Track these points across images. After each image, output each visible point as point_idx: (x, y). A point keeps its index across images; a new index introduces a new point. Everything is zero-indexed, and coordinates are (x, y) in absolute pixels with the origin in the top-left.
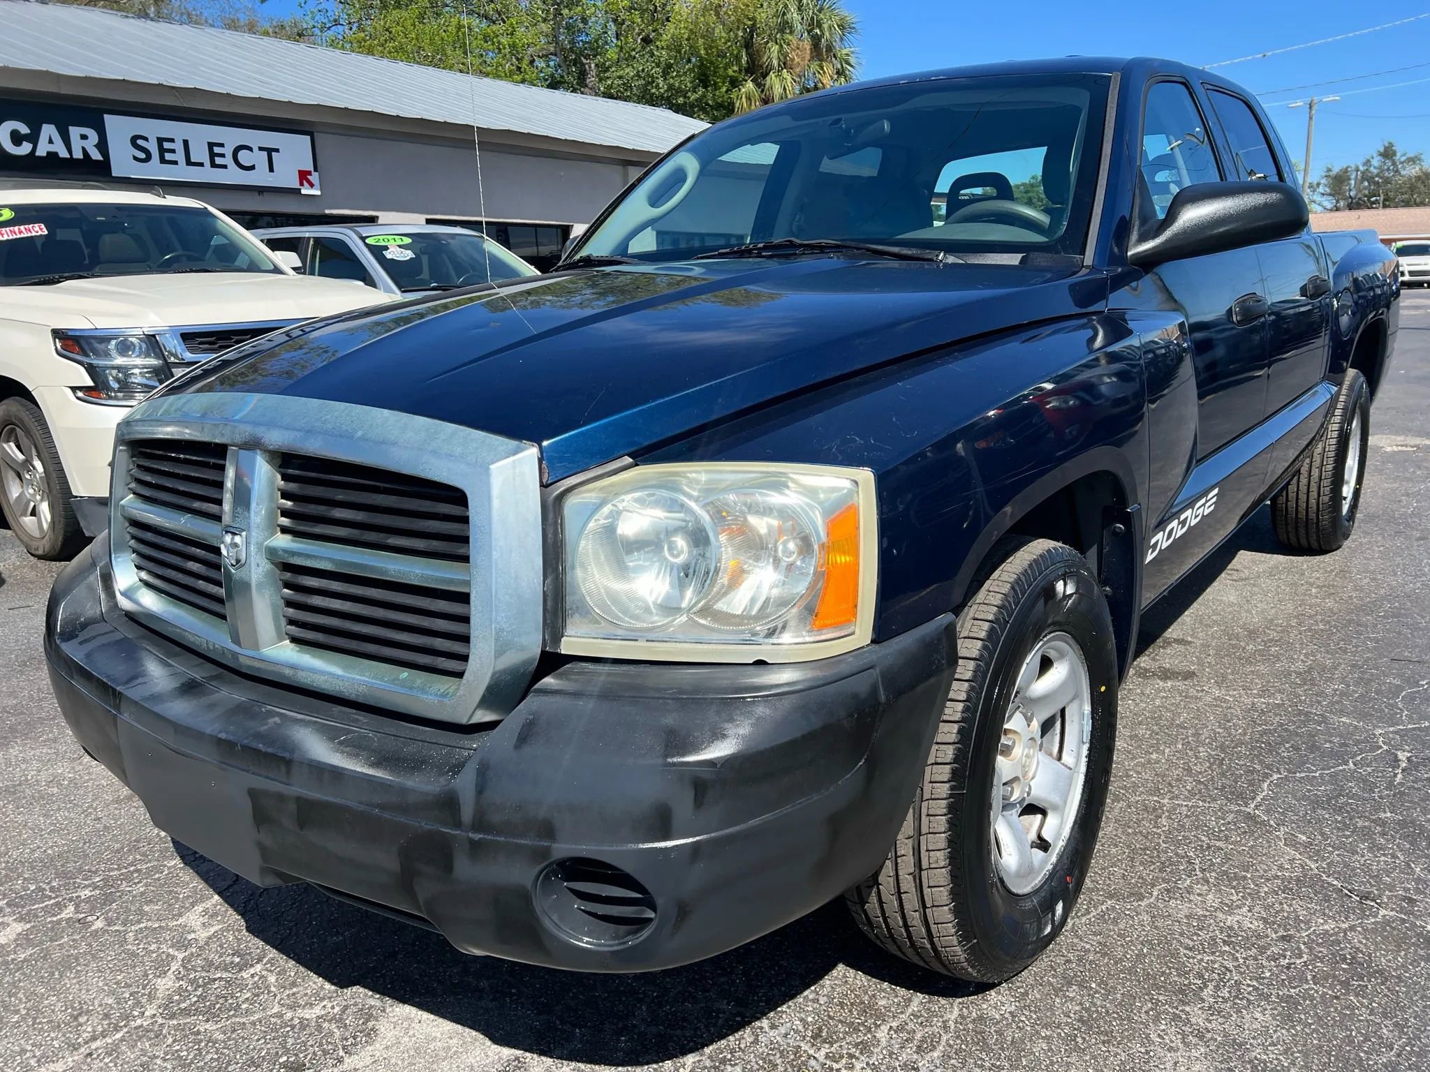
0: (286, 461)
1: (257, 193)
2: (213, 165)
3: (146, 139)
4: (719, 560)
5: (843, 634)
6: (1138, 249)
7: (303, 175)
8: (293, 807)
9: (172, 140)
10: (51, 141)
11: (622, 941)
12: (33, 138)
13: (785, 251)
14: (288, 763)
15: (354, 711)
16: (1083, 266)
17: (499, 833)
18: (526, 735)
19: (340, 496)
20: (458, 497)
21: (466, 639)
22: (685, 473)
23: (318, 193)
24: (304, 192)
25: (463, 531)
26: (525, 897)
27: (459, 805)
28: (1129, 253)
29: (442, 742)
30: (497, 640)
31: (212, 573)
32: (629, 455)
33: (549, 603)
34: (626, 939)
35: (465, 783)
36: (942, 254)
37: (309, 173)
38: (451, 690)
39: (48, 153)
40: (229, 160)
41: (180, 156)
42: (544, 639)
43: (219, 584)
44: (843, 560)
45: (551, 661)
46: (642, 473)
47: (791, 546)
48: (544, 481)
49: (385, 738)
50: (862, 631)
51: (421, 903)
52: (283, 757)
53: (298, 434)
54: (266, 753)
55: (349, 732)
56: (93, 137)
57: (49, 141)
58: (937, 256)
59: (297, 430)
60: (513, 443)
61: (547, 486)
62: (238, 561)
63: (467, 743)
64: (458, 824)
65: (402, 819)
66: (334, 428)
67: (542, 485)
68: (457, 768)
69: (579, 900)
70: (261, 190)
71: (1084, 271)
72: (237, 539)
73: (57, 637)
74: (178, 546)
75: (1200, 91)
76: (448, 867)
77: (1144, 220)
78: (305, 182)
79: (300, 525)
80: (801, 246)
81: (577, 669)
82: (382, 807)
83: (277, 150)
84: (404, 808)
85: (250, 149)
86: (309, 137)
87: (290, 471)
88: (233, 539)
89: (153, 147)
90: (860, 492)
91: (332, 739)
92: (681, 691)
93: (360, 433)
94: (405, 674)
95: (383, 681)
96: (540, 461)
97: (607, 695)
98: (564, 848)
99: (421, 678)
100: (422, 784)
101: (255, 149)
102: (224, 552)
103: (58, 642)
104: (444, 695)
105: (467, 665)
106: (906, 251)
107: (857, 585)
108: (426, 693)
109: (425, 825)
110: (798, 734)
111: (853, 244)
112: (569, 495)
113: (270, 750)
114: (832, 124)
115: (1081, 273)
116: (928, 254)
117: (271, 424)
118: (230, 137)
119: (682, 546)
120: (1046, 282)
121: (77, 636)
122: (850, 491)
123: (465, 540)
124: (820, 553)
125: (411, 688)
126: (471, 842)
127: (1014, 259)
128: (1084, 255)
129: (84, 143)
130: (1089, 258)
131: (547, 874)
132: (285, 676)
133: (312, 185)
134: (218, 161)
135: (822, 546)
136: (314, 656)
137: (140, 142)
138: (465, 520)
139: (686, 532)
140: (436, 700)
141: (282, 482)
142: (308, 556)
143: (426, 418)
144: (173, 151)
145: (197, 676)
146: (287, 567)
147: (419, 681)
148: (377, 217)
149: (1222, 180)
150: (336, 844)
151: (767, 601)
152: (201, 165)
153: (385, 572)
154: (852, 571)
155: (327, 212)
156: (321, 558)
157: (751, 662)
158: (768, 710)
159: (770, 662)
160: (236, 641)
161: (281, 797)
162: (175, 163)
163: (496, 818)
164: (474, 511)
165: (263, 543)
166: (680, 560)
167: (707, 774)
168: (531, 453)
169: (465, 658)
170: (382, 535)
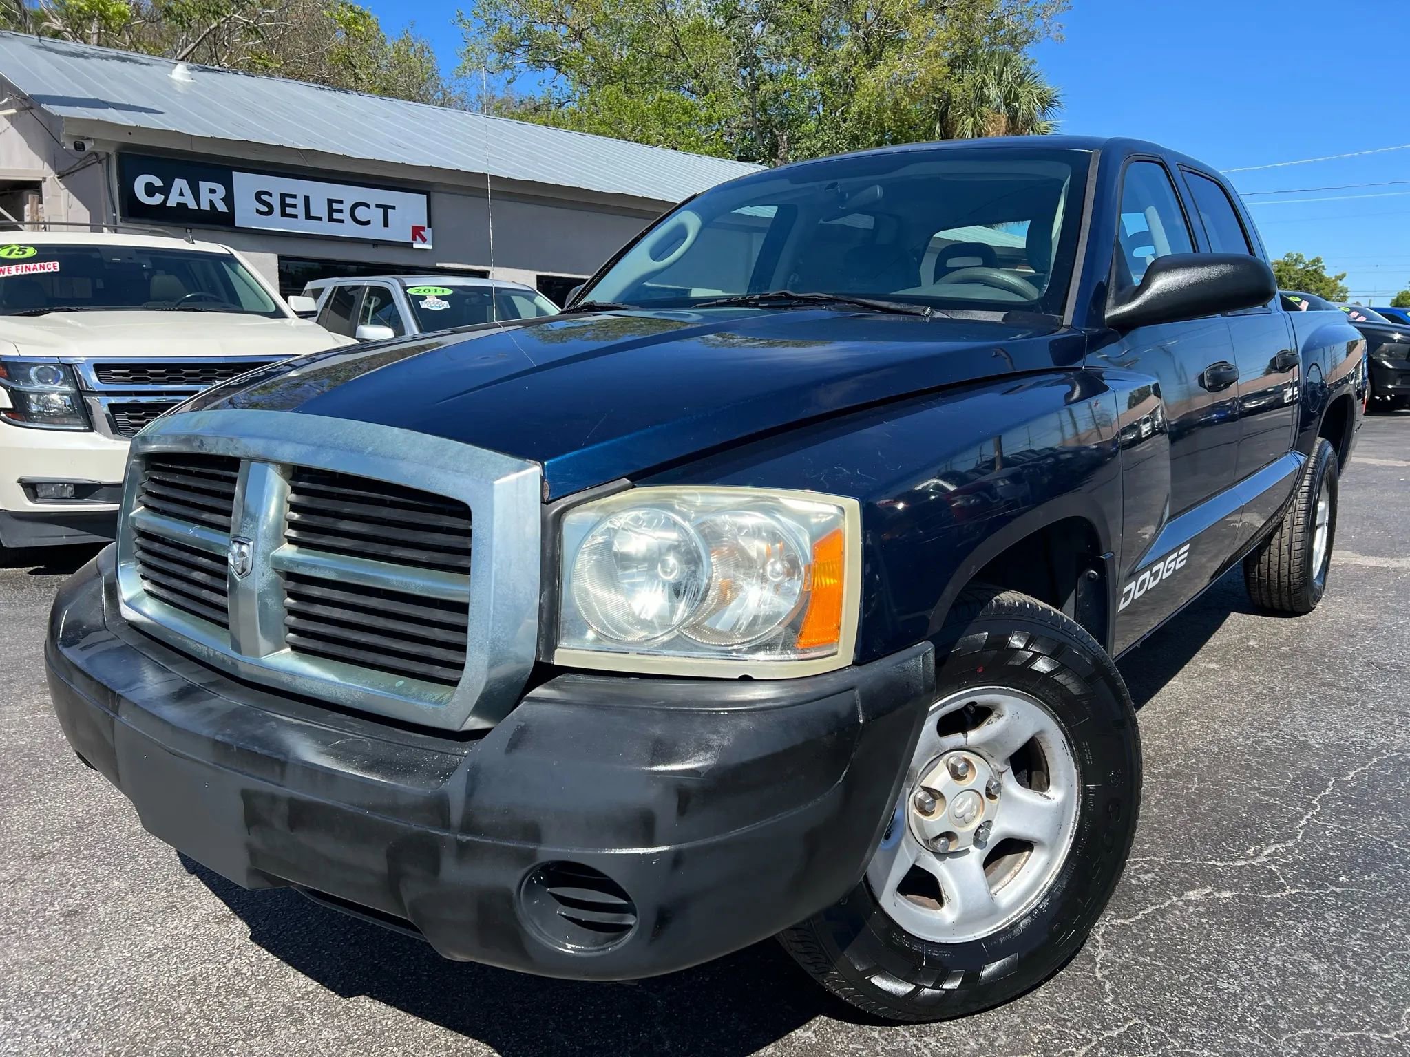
0: (297, 474)
1: (372, 246)
2: (331, 219)
3: (270, 195)
4: (710, 579)
5: (825, 654)
6: (1114, 311)
7: (417, 231)
8: (284, 808)
9: (294, 196)
10: (181, 194)
11: (602, 947)
12: (166, 191)
13: (782, 302)
14: (283, 765)
15: (349, 717)
16: (1062, 326)
17: (487, 835)
18: (517, 741)
19: (348, 508)
20: (462, 510)
21: (462, 648)
22: (681, 494)
23: (430, 247)
24: (415, 246)
25: (466, 543)
26: (507, 898)
27: (449, 808)
28: (1106, 316)
29: (434, 748)
30: (492, 649)
31: (217, 583)
32: (628, 477)
33: (545, 616)
34: (605, 946)
35: (455, 787)
36: (928, 310)
37: (423, 229)
38: (445, 698)
39: (178, 203)
40: (346, 216)
41: (300, 210)
42: (538, 650)
43: (224, 593)
44: (828, 581)
45: (544, 672)
46: (639, 494)
47: (779, 567)
48: (546, 498)
49: (378, 743)
50: (844, 652)
51: (406, 905)
52: (276, 759)
53: (311, 448)
54: (261, 755)
55: (343, 737)
56: (221, 190)
57: (180, 193)
58: (924, 311)
59: (309, 445)
60: (518, 461)
61: (548, 503)
62: (244, 570)
63: (459, 752)
64: (446, 826)
65: (392, 821)
66: (345, 444)
67: (543, 502)
68: (448, 772)
69: (562, 906)
70: (376, 243)
71: (1063, 330)
72: (244, 549)
73: (59, 643)
74: (185, 556)
75: (1176, 171)
76: (435, 868)
77: (1120, 287)
78: (418, 237)
79: (306, 536)
80: (796, 298)
81: (568, 680)
82: (373, 808)
83: (393, 208)
84: (394, 810)
85: (367, 206)
86: (425, 196)
87: (301, 484)
88: (240, 549)
89: (275, 202)
90: (846, 518)
91: (325, 743)
92: (668, 703)
93: (370, 449)
94: (401, 682)
95: (379, 689)
96: (542, 479)
97: (598, 705)
98: (550, 851)
99: (416, 685)
100: (412, 788)
101: (373, 206)
102: (231, 561)
103: (60, 647)
104: (439, 702)
105: (462, 674)
106: (893, 306)
107: (840, 606)
108: (421, 700)
109: (415, 827)
110: (780, 748)
111: (844, 298)
112: (569, 512)
113: (265, 752)
114: (828, 188)
115: (1060, 332)
116: (916, 309)
117: (285, 439)
118: (349, 194)
119: (674, 564)
120: (1027, 337)
121: (78, 642)
122: (836, 516)
123: (467, 553)
124: (806, 575)
125: (406, 696)
126: (459, 843)
127: (997, 317)
128: (1063, 315)
129: (212, 196)
130: (1068, 318)
131: (531, 878)
132: (283, 682)
133: (424, 240)
134: (336, 216)
135: (808, 568)
136: (312, 664)
137: (264, 197)
138: (468, 533)
139: (679, 552)
140: (431, 706)
141: (293, 495)
142: (314, 567)
143: (434, 437)
144: (294, 206)
145: (196, 681)
146: (291, 576)
147: (414, 690)
148: (489, 272)
149: (1194, 251)
150: (326, 845)
151: (756, 618)
152: (320, 219)
153: (388, 582)
154: (838, 593)
155: (438, 265)
156: (325, 568)
157: (737, 677)
158: (751, 723)
159: (755, 678)
160: (237, 647)
161: (273, 798)
162: (295, 216)
163: (484, 820)
164: (477, 525)
165: (269, 553)
166: (672, 578)
167: (691, 783)
168: (534, 471)
169: (460, 667)
170: (386, 547)
